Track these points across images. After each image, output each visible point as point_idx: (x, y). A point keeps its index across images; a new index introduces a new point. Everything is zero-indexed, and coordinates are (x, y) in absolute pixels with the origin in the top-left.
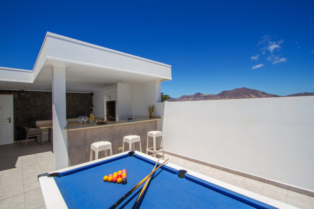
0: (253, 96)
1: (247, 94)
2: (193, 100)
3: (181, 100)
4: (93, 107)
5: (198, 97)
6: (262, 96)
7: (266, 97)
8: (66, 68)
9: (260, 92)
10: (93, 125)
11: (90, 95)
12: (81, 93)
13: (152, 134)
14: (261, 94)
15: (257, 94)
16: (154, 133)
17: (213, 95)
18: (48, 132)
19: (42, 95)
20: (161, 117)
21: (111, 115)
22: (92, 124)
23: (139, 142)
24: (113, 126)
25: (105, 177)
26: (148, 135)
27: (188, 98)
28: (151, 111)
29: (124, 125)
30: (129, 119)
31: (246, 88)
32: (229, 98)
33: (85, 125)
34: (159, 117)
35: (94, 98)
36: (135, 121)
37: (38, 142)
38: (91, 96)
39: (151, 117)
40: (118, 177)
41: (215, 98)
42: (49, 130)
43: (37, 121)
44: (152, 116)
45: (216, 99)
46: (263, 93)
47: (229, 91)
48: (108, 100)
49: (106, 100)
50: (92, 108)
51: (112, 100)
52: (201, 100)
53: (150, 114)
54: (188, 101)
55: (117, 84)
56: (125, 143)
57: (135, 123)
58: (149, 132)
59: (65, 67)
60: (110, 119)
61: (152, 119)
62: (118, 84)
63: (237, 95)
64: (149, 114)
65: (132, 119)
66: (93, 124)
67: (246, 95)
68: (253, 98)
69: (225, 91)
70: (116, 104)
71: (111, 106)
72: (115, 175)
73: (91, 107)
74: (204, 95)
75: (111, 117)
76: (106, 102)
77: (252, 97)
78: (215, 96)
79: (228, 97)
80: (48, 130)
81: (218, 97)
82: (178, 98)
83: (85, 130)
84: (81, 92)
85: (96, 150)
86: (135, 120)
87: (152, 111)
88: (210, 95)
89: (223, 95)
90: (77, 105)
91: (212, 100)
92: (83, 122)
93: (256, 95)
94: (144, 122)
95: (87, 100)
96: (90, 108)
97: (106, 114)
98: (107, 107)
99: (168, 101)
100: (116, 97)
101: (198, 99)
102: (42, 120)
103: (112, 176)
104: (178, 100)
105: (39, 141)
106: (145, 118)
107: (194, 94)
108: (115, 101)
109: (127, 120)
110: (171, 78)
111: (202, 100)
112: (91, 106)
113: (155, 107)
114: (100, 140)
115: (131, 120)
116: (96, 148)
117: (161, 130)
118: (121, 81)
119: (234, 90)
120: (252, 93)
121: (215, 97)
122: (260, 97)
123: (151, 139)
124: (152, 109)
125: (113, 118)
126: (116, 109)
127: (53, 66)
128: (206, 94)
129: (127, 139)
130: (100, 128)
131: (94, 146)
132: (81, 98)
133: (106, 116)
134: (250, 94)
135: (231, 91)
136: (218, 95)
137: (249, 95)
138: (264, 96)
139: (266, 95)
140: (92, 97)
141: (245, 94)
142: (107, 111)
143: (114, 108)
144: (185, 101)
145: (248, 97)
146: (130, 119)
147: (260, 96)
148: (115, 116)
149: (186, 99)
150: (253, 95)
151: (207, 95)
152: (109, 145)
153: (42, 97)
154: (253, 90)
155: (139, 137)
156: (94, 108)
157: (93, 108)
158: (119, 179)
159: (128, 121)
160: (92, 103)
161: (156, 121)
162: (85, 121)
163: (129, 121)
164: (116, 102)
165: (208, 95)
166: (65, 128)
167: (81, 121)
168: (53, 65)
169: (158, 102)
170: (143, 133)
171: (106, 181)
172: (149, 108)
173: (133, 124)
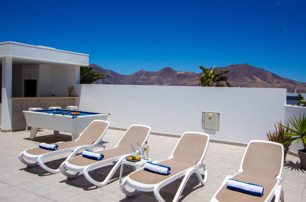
0: (258, 79)
1: (249, 75)
9: (270, 74)
13: (70, 107)
14: (270, 77)
16: (72, 107)
17: (194, 73)
20: (79, 96)
27: (149, 77)
28: (70, 90)
29: (49, 99)
31: (249, 66)
34: (77, 96)
36: (57, 97)
39: (70, 96)
44: (71, 95)
46: (274, 76)
48: (27, 79)
49: (24, 78)
51: (32, 79)
53: (70, 93)
57: (57, 99)
58: (68, 106)
62: (40, 65)
63: (233, 77)
64: (69, 93)
65: (55, 95)
67: (247, 78)
70: (37, 83)
71: (31, 84)
74: (179, 73)
76: (25, 80)
83: (22, 100)
87: (71, 91)
88: (188, 73)
94: (64, 99)
97: (24, 92)
100: (38, 77)
104: (130, 78)
106: (65, 96)
113: (74, 88)
117: (78, 105)
120: (256, 75)
126: (37, 88)
127: (5, 58)
128: (181, 71)
130: (32, 100)
133: (24, 94)
134: (254, 77)
137: (251, 78)
139: (278, 79)
142: (26, 90)
146: (53, 95)
147: (268, 80)
149: (146, 78)
151: (183, 73)
154: (259, 69)
159: (52, 97)
161: (75, 99)
164: (37, 81)
166: (11, 97)
169: (77, 83)
172: (68, 88)
173: (55, 99)
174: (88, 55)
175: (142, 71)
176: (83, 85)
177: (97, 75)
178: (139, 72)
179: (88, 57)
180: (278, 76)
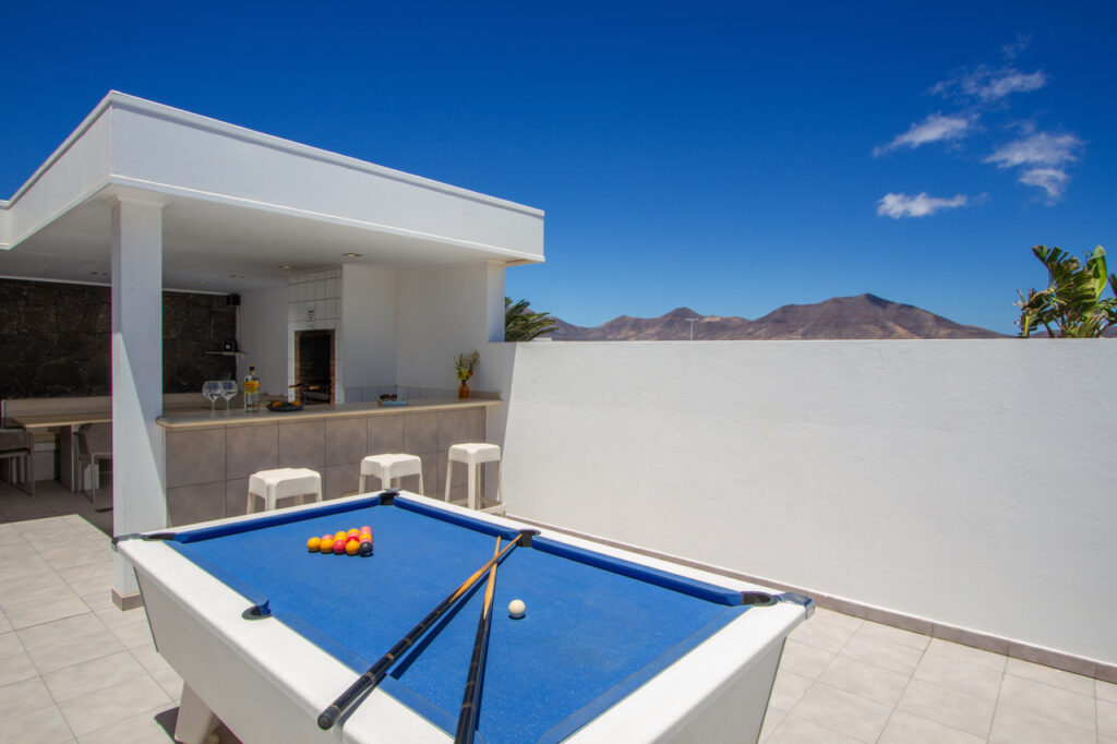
0: (899, 330)
1: (876, 322)
2: (661, 339)
3: (610, 337)
4: (237, 350)
5: (678, 324)
6: (933, 334)
7: (951, 336)
8: (165, 209)
9: (930, 317)
10: (255, 413)
11: (228, 303)
12: (189, 294)
13: (465, 452)
14: (931, 324)
15: (914, 322)
16: (471, 451)
17: (743, 320)
18: (52, 446)
19: (25, 293)
20: (503, 396)
21: (313, 383)
22: (250, 409)
23: (417, 476)
24: (325, 420)
25: (313, 541)
26: (450, 458)
27: (640, 331)
28: (465, 372)
29: (367, 416)
30: (384, 397)
31: (876, 299)
32: (805, 336)
33: (228, 412)
34: (495, 396)
35: (243, 314)
36: (407, 405)
37: (12, 484)
38: (231, 306)
39: (464, 395)
40: (349, 540)
41: (750, 334)
42: (57, 436)
43: (6, 398)
44: (467, 392)
45: (750, 336)
46: (941, 321)
47: (806, 306)
48: (304, 327)
49: (294, 325)
50: (234, 357)
51: (320, 326)
52: (689, 339)
53: (464, 382)
54: (637, 339)
55: (341, 268)
56: (367, 477)
57: (404, 414)
58: (454, 446)
59: (162, 205)
60: (308, 399)
61: (467, 401)
62: (346, 267)
63: (837, 327)
64: (459, 383)
65: (394, 397)
66: (256, 409)
67: (871, 328)
68: (901, 337)
69: (791, 306)
70: (336, 342)
71: (317, 350)
72: (341, 536)
73: (229, 350)
74: (707, 320)
75: (314, 391)
76: (296, 333)
77: (895, 335)
78: (750, 323)
79: (801, 330)
80: (53, 438)
81: (764, 330)
82: (598, 329)
83: (226, 427)
84: (191, 289)
85: (268, 495)
86: (404, 402)
87: (470, 372)
88: (728, 320)
89: (784, 323)
90: (173, 340)
91: (738, 339)
92: (221, 400)
93: (909, 329)
94: (438, 411)
95: (212, 322)
96: (226, 353)
97: (296, 378)
98: (301, 354)
99: (554, 339)
100: (338, 318)
101: (679, 335)
102: (26, 397)
103: (333, 539)
104: (599, 334)
105: (15, 480)
106: (445, 397)
107: (665, 313)
108: (333, 331)
109: (376, 403)
110: (540, 258)
111: (695, 338)
112: (228, 347)
113: (483, 359)
114: (278, 463)
115: (390, 402)
116: (268, 488)
117: (500, 440)
118: (357, 257)
119: (825, 302)
120: (895, 320)
121: (750, 330)
122: (927, 337)
123: (461, 468)
124: (469, 367)
125: (323, 396)
126: (336, 362)
127: (119, 203)
128: (712, 317)
129: (376, 465)
130: (278, 423)
131: (261, 482)
132: (188, 313)
133: (296, 386)
134: (890, 324)
135: (817, 305)
136: (761, 321)
137: (883, 328)
138: (942, 332)
139: (948, 327)
140: (234, 310)
141: (869, 323)
142: (301, 369)
143: (329, 359)
144: (626, 339)
145: (881, 333)
146: (387, 398)
148: (330, 388)
149: (632, 333)
150: (900, 325)
151: (717, 319)
152: (312, 479)
153: (27, 305)
154: (902, 306)
155: (417, 458)
156: (243, 356)
157: (237, 355)
158: (353, 545)
159: (381, 406)
160: (234, 333)
161: (484, 407)
162: (228, 398)
163: (384, 403)
164: (337, 336)
165: (722, 319)
166: (158, 418)
167: (215, 398)
168: (120, 199)
169: (494, 340)
170: (433, 452)
171: (317, 550)
172: (458, 360)
173: (398, 414)
174: (541, 213)
175: (623, 317)
176: (521, 348)
177: (539, 323)
178: (617, 320)
179: (542, 222)
180: (950, 322)
